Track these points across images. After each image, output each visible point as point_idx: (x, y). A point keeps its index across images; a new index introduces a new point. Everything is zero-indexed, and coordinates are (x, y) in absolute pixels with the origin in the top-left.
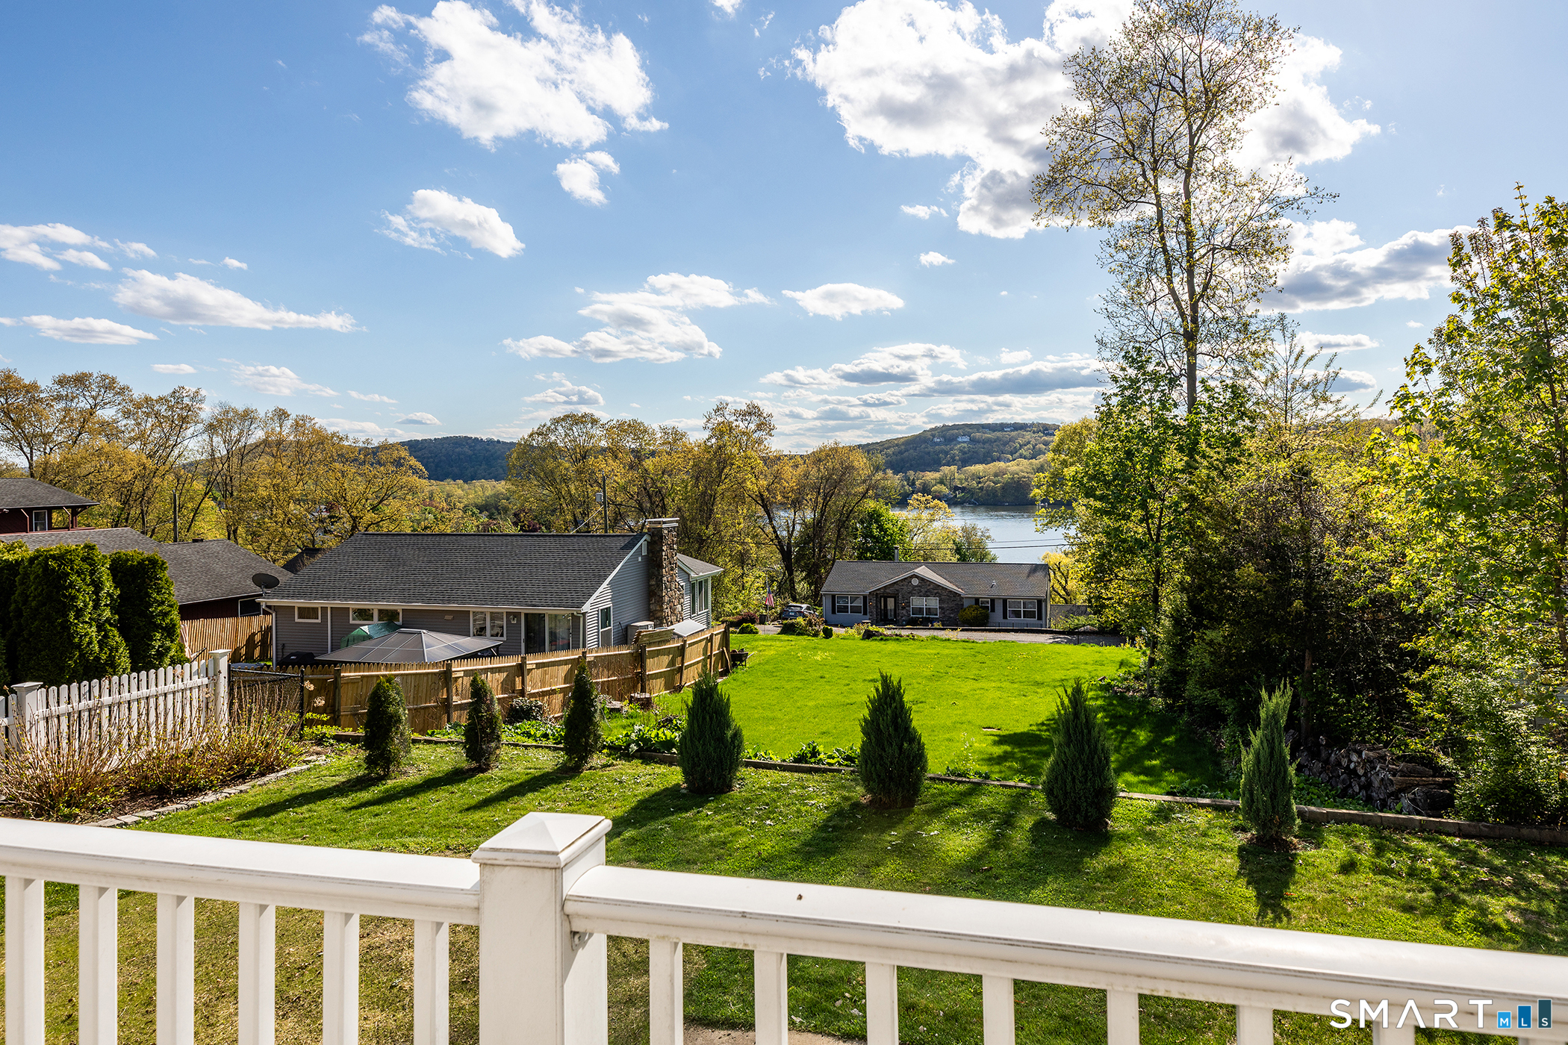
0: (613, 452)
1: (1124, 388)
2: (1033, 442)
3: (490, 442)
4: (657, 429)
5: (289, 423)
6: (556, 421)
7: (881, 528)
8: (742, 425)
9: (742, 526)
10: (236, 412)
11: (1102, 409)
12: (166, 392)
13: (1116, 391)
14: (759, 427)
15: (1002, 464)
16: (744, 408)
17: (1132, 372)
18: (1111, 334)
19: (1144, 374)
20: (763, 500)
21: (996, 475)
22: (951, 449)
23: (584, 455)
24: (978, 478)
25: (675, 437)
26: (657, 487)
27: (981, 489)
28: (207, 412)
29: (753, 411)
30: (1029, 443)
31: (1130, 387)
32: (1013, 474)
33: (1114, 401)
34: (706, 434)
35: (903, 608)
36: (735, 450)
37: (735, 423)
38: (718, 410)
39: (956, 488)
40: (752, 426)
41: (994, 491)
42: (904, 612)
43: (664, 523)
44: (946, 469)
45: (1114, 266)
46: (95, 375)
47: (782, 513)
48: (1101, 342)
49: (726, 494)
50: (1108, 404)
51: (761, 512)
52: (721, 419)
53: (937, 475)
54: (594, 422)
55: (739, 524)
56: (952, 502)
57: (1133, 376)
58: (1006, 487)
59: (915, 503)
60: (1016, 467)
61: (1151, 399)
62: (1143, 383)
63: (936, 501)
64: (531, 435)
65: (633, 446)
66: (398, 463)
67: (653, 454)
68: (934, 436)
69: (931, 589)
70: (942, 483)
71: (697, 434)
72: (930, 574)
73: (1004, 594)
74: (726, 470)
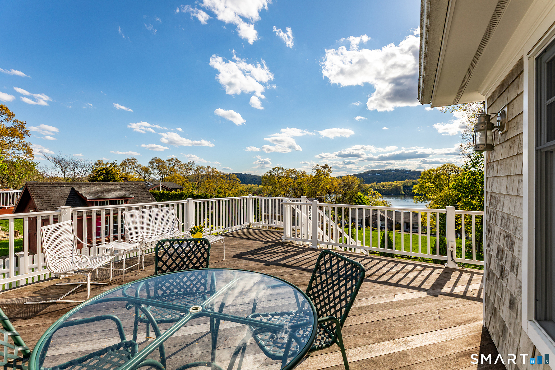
0: (287, 177)
2: (401, 175)
3: (245, 174)
4: (299, 171)
5: (210, 170)
6: (274, 169)
7: (362, 200)
8: (323, 170)
10: (200, 167)
12: (187, 162)
14: (328, 171)
15: (391, 182)
16: (324, 165)
20: (328, 191)
21: (389, 186)
22: (374, 177)
23: (280, 178)
24: (383, 186)
25: (304, 174)
27: (384, 190)
28: (195, 168)
32: (395, 185)
34: (313, 173)
39: (376, 189)
41: (388, 191)
42: (374, 225)
44: (372, 183)
47: (334, 195)
51: (327, 194)
53: (370, 185)
54: (283, 169)
58: (392, 189)
59: (371, 193)
64: (267, 173)
65: (293, 176)
66: (235, 180)
67: (299, 178)
68: (368, 173)
69: (382, 218)
70: (371, 187)
71: (310, 172)
72: (382, 214)
73: (407, 221)
74: (321, 183)
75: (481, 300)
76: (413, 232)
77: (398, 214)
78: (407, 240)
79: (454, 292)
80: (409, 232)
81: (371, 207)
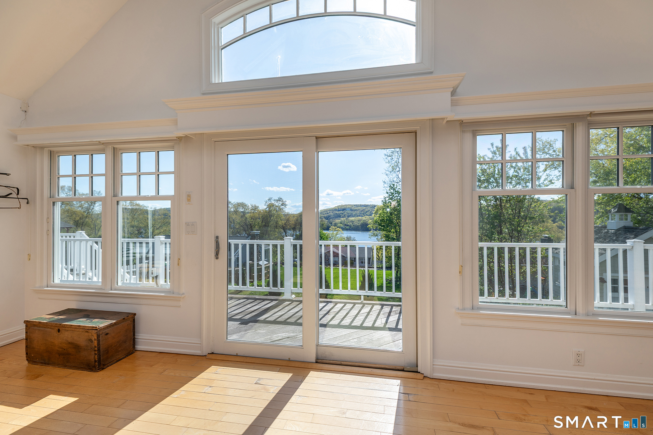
1: (390, 195)
2: (370, 210)
4: (250, 205)
8: (277, 204)
9: (277, 235)
11: (383, 201)
13: (387, 196)
14: (282, 205)
15: (360, 217)
16: (277, 199)
17: (392, 191)
18: (387, 180)
19: (395, 192)
20: (283, 227)
21: (358, 221)
22: (344, 213)
24: (352, 222)
25: (255, 208)
26: (250, 223)
27: (354, 225)
29: (280, 200)
30: (369, 211)
31: (391, 195)
33: (387, 199)
34: (265, 207)
35: (327, 261)
36: (275, 212)
37: (275, 204)
38: (269, 199)
39: (346, 225)
40: (280, 205)
41: (358, 226)
42: (327, 262)
43: (255, 233)
44: (342, 219)
45: (387, 161)
46: (66, 186)
47: (289, 232)
48: (385, 182)
49: (272, 225)
50: (385, 200)
51: (282, 231)
52: (270, 202)
53: (340, 221)
55: (276, 235)
56: (343, 229)
57: (392, 192)
58: (361, 225)
59: (332, 229)
60: (365, 219)
61: (397, 198)
62: (395, 194)
63: (338, 228)
65: (242, 211)
67: (248, 213)
68: (339, 208)
69: (336, 255)
70: (341, 223)
71: (262, 207)
72: (336, 251)
73: (362, 256)
74: (272, 218)
75: (400, 330)
76: (359, 267)
77: (362, 249)
78: (345, 275)
79: (376, 325)
80: (356, 267)
81: (331, 243)
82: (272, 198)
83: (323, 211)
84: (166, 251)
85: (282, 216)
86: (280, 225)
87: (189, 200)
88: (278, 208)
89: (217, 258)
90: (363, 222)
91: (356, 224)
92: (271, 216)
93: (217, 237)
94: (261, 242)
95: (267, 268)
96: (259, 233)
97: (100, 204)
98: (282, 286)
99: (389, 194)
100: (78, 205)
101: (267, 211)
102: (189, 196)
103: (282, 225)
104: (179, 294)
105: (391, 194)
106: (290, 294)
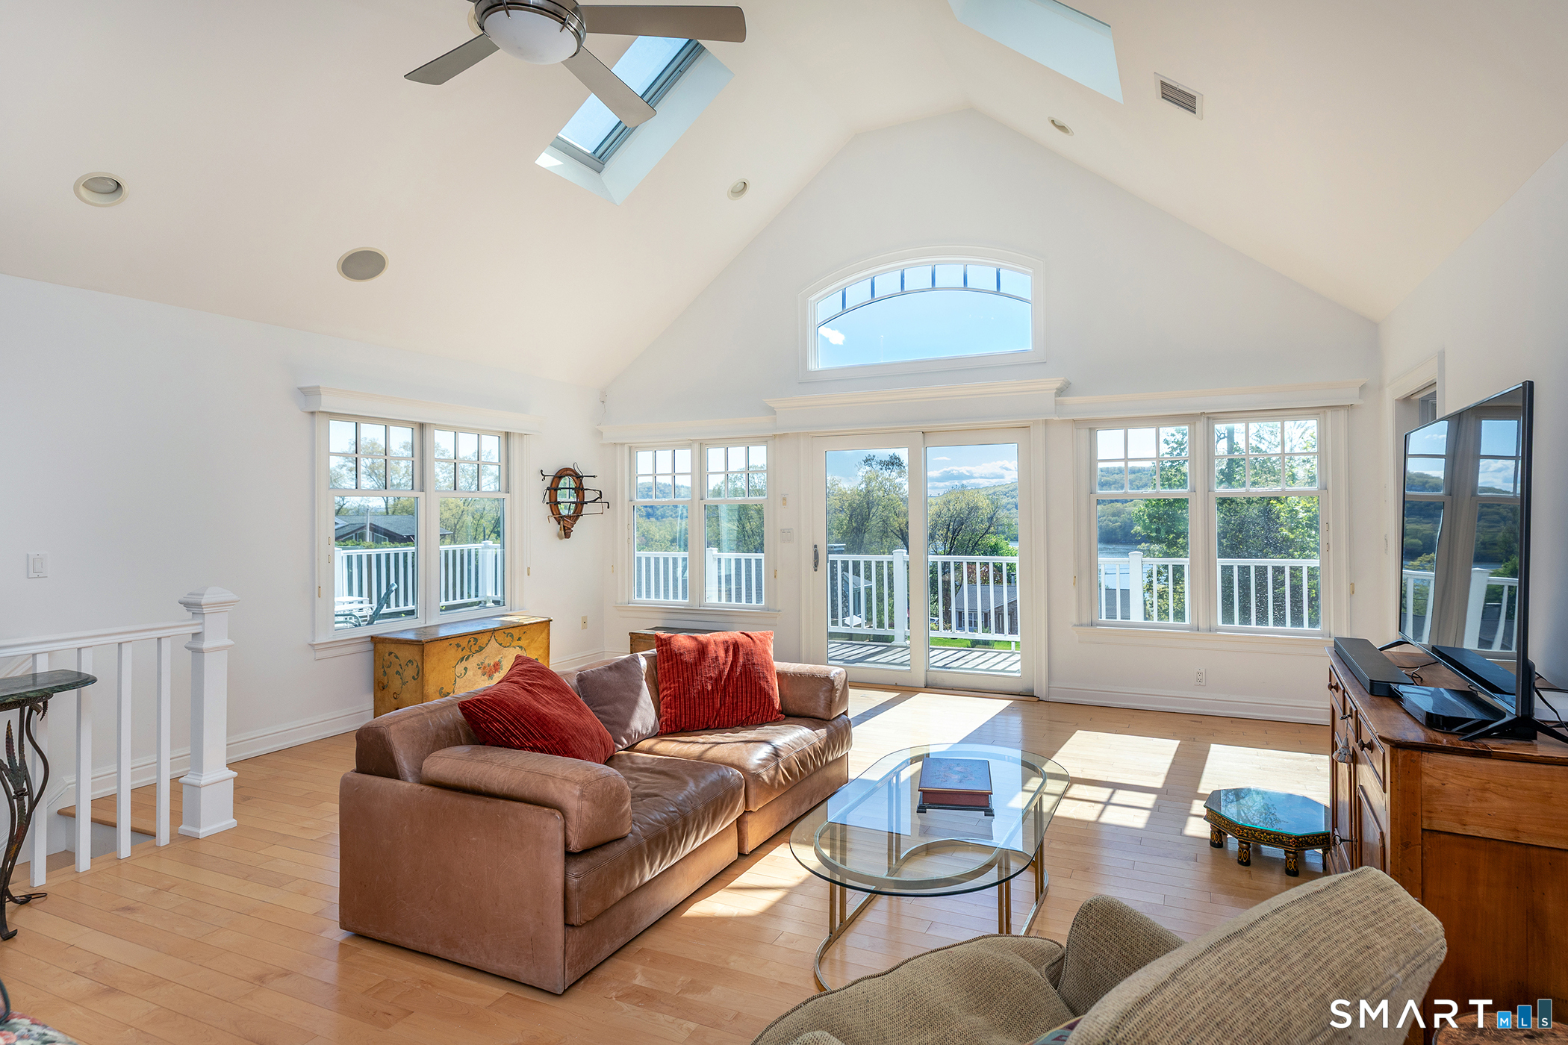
1: (1174, 449)
14: (900, 474)
16: (888, 459)
29: (894, 461)
34: (857, 481)
36: (881, 494)
37: (881, 472)
38: (867, 460)
40: (894, 474)
43: (835, 547)
52: (868, 469)
74: (873, 510)
82: (874, 456)
83: (1011, 488)
84: (719, 573)
85: (899, 505)
86: (895, 529)
87: (784, 504)
88: (888, 484)
89: (816, 570)
90: (1129, 519)
91: (1107, 525)
92: (870, 505)
93: (816, 546)
94: (859, 558)
95: (869, 590)
96: (843, 549)
97: (488, 481)
98: (891, 626)
99: (1171, 445)
100: (447, 484)
101: (861, 491)
102: (784, 499)
103: (898, 529)
104: (776, 611)
105: (1175, 446)
106: (903, 639)
